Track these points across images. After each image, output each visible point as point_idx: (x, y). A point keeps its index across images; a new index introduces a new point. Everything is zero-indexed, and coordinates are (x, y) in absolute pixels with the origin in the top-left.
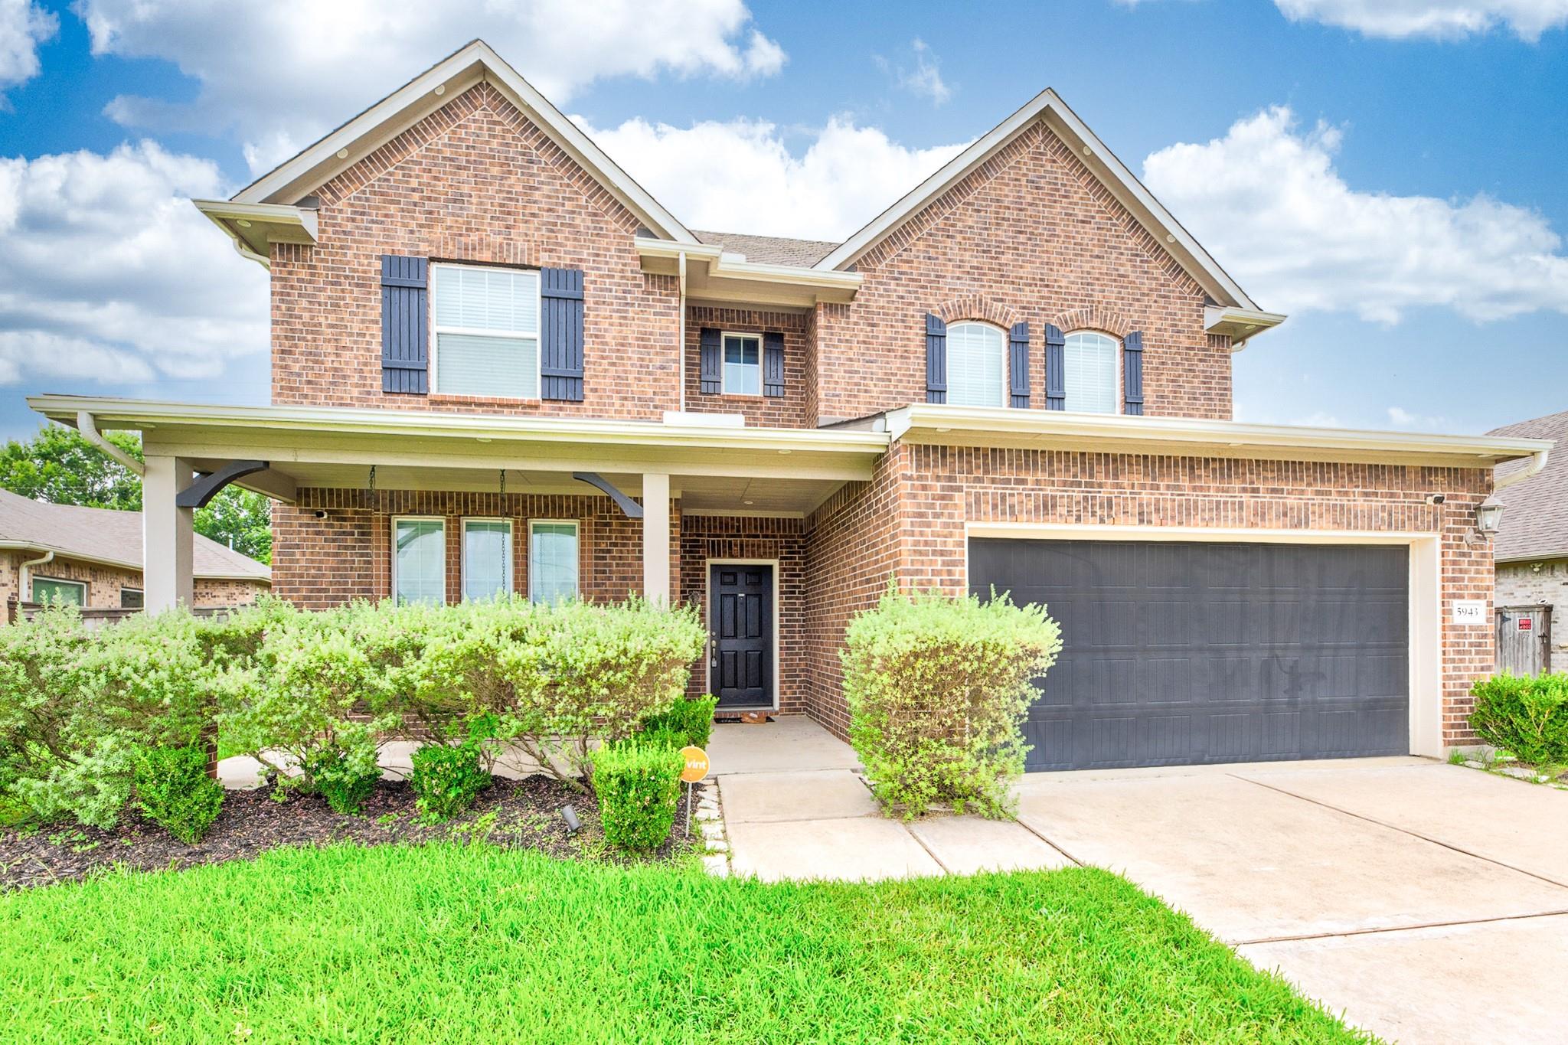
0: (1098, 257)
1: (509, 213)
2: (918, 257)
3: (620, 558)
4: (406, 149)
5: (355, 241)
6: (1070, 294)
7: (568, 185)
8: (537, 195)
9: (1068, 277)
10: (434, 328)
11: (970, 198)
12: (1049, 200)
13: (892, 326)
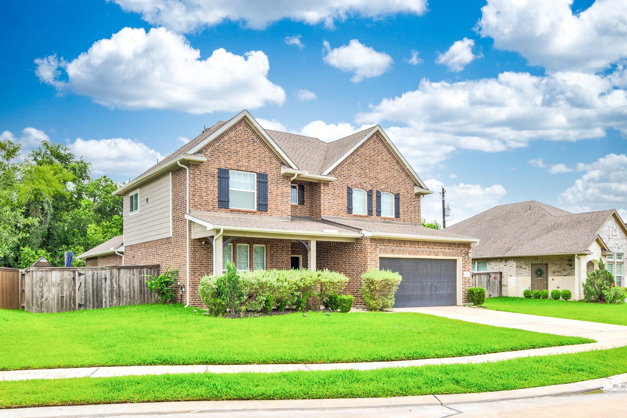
0: (389, 171)
1: (249, 157)
2: (345, 170)
3: (276, 256)
5: (211, 163)
6: (382, 181)
7: (263, 149)
8: (256, 152)
9: (382, 177)
10: (230, 189)
11: (358, 153)
12: (377, 155)
13: (339, 190)
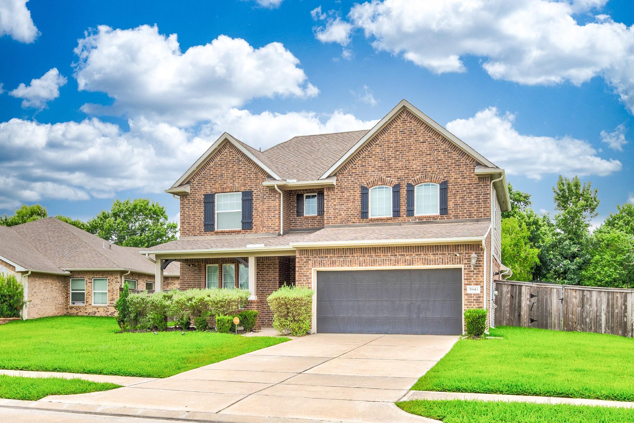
0: (429, 154)
1: (234, 177)
2: (358, 166)
3: (262, 275)
4: (210, 164)
6: (417, 170)
7: (249, 166)
8: (241, 170)
9: (416, 164)
10: (216, 212)
11: (378, 142)
12: (409, 137)
13: (349, 192)
